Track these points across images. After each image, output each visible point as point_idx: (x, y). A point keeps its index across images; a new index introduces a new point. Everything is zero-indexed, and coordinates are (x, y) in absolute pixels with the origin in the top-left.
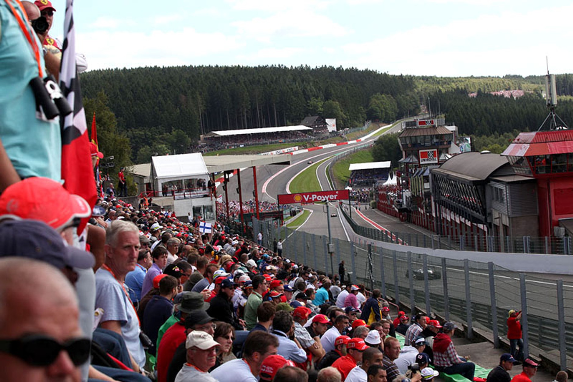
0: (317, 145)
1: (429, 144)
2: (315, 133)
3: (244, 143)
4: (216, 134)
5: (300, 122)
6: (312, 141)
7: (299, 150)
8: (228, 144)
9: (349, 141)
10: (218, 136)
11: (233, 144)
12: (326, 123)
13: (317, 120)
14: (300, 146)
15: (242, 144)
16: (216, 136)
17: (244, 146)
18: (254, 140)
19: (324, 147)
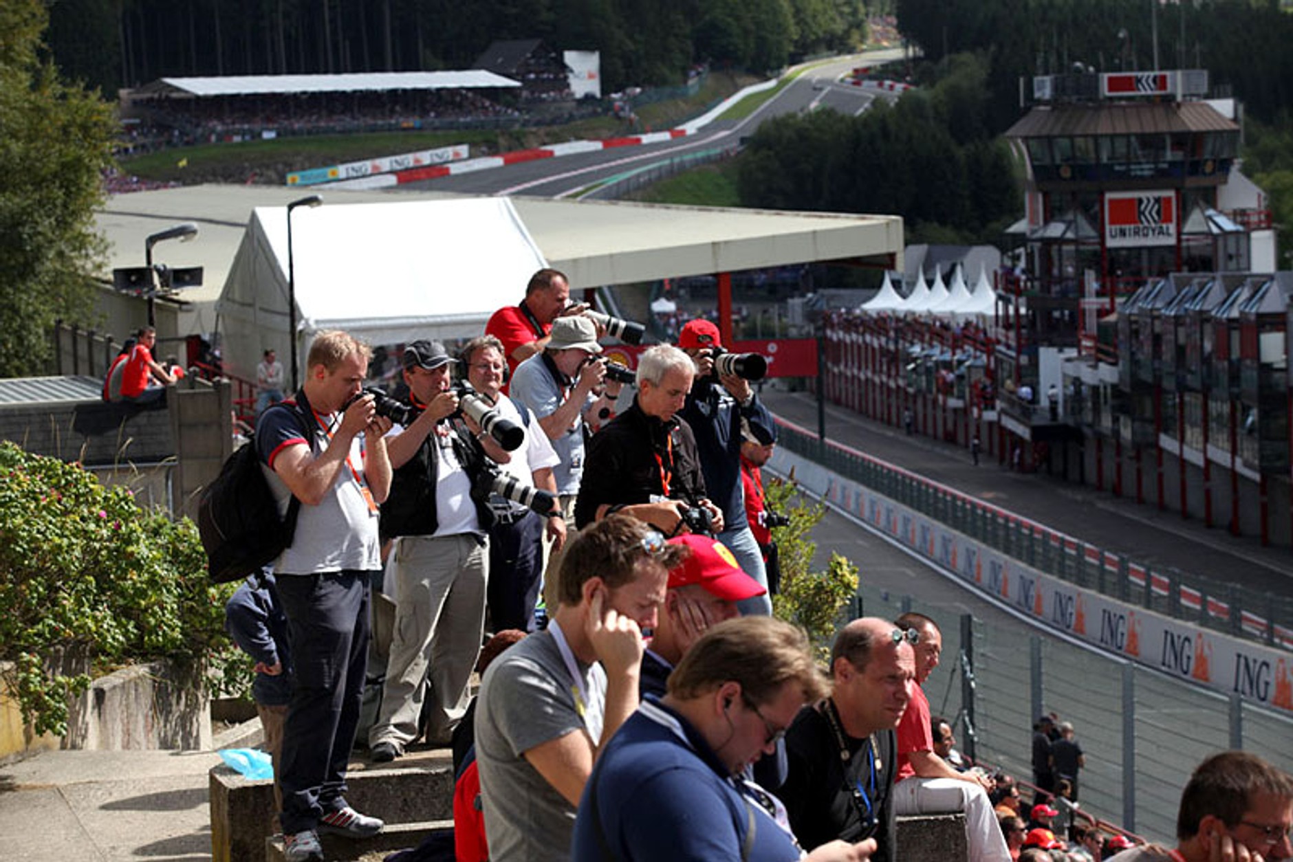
0: (535, 145)
1: (1146, 170)
2: (527, 101)
3: (276, 126)
4: (178, 89)
5: (474, 60)
6: (517, 127)
7: (471, 157)
8: (219, 128)
9: (645, 132)
10: (182, 95)
11: (237, 126)
12: (564, 68)
13: (533, 57)
14: (472, 145)
15: (270, 130)
16: (174, 95)
17: (279, 135)
18: (314, 117)
19: (560, 150)
